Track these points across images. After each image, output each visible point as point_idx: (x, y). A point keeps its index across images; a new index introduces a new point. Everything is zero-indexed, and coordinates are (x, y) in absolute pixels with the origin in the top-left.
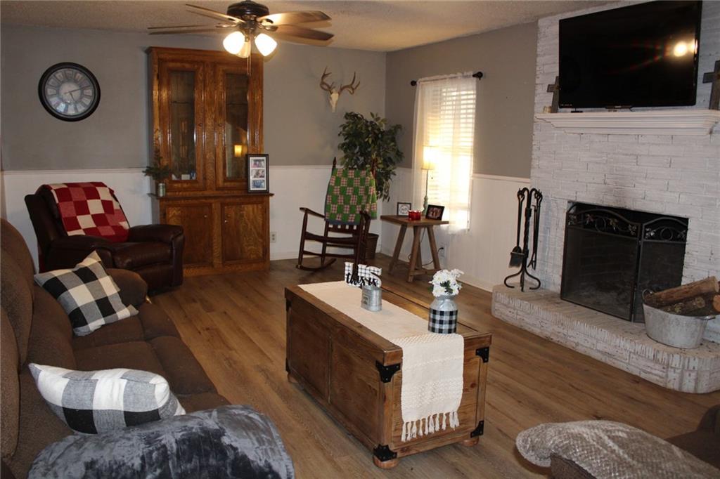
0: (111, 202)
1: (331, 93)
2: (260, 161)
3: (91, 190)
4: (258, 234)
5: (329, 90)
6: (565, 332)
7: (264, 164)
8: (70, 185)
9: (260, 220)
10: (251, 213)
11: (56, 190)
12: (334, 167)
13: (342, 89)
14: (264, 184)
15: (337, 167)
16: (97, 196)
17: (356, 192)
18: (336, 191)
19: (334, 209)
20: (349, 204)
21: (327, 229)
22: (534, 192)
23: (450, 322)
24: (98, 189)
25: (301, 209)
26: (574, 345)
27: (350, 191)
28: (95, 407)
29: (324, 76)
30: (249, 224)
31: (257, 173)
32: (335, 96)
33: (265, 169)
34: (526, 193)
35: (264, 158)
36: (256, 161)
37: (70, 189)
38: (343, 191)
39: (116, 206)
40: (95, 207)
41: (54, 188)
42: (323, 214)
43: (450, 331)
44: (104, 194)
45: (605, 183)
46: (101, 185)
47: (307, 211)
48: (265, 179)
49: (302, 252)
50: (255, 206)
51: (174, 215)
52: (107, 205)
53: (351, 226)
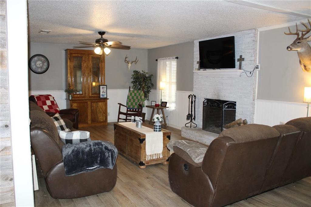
0: (53, 101)
1: (128, 64)
2: (104, 87)
3: (47, 97)
4: (103, 112)
5: (128, 62)
6: (202, 139)
7: (105, 88)
8: (40, 95)
9: (104, 108)
10: (101, 106)
11: (36, 97)
12: (130, 89)
13: (132, 62)
14: (105, 95)
15: (131, 89)
16: (49, 99)
17: (137, 98)
18: (131, 97)
19: (130, 104)
20: (135, 102)
21: (127, 111)
22: (193, 96)
23: (159, 128)
24: (49, 97)
25: (118, 104)
26: (205, 142)
27: (135, 97)
28: (73, 138)
29: (126, 58)
30: (100, 109)
31: (103, 92)
32: (130, 65)
33: (106, 90)
34: (191, 96)
35: (106, 86)
36: (102, 87)
37: (41, 97)
38: (133, 98)
39: (55, 103)
40: (49, 103)
41: (35, 96)
42: (126, 105)
43: (159, 131)
44: (51, 99)
45: (214, 92)
46: (50, 95)
47: (120, 104)
48: (106, 93)
49: (119, 118)
50: (102, 103)
51: (75, 106)
52: (52, 102)
53: (136, 110)
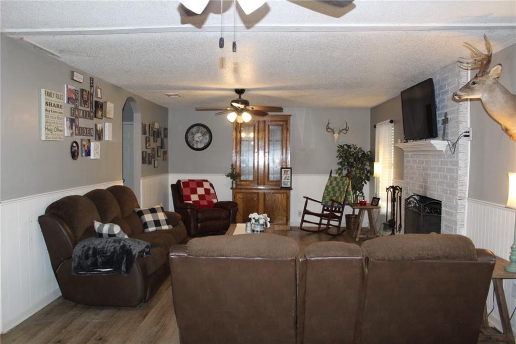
0: (209, 189)
1: (334, 133)
2: (287, 171)
3: (200, 183)
4: (284, 210)
5: (333, 132)
7: (289, 173)
8: (189, 180)
9: (285, 202)
10: (280, 199)
11: (183, 183)
12: (330, 175)
13: (340, 131)
14: (289, 184)
15: (332, 175)
16: (202, 186)
17: (339, 189)
18: (330, 189)
19: (328, 198)
20: (335, 196)
21: (324, 210)
24: (204, 183)
25: (304, 197)
27: (337, 188)
29: (328, 124)
30: (279, 205)
31: (286, 178)
32: (336, 135)
33: (289, 175)
35: (289, 170)
36: (285, 171)
37: (190, 182)
38: (333, 189)
39: (212, 191)
40: (201, 191)
41: (182, 181)
42: (321, 201)
44: (206, 185)
46: (207, 181)
47: (308, 198)
48: (289, 181)
49: (303, 221)
50: (282, 195)
51: (239, 197)
52: (207, 191)
